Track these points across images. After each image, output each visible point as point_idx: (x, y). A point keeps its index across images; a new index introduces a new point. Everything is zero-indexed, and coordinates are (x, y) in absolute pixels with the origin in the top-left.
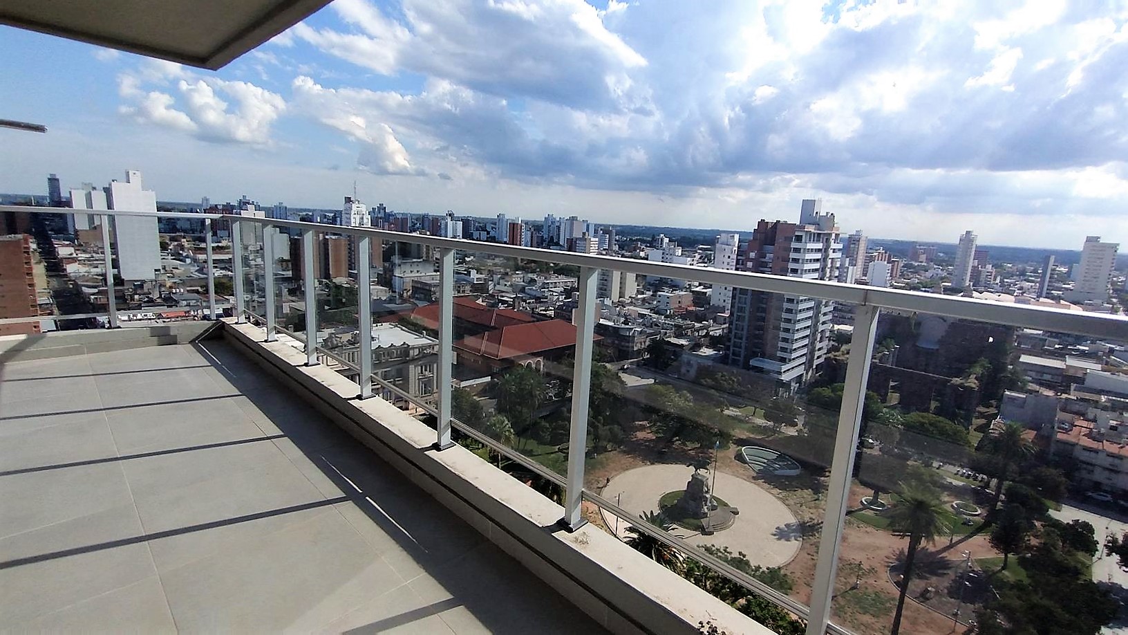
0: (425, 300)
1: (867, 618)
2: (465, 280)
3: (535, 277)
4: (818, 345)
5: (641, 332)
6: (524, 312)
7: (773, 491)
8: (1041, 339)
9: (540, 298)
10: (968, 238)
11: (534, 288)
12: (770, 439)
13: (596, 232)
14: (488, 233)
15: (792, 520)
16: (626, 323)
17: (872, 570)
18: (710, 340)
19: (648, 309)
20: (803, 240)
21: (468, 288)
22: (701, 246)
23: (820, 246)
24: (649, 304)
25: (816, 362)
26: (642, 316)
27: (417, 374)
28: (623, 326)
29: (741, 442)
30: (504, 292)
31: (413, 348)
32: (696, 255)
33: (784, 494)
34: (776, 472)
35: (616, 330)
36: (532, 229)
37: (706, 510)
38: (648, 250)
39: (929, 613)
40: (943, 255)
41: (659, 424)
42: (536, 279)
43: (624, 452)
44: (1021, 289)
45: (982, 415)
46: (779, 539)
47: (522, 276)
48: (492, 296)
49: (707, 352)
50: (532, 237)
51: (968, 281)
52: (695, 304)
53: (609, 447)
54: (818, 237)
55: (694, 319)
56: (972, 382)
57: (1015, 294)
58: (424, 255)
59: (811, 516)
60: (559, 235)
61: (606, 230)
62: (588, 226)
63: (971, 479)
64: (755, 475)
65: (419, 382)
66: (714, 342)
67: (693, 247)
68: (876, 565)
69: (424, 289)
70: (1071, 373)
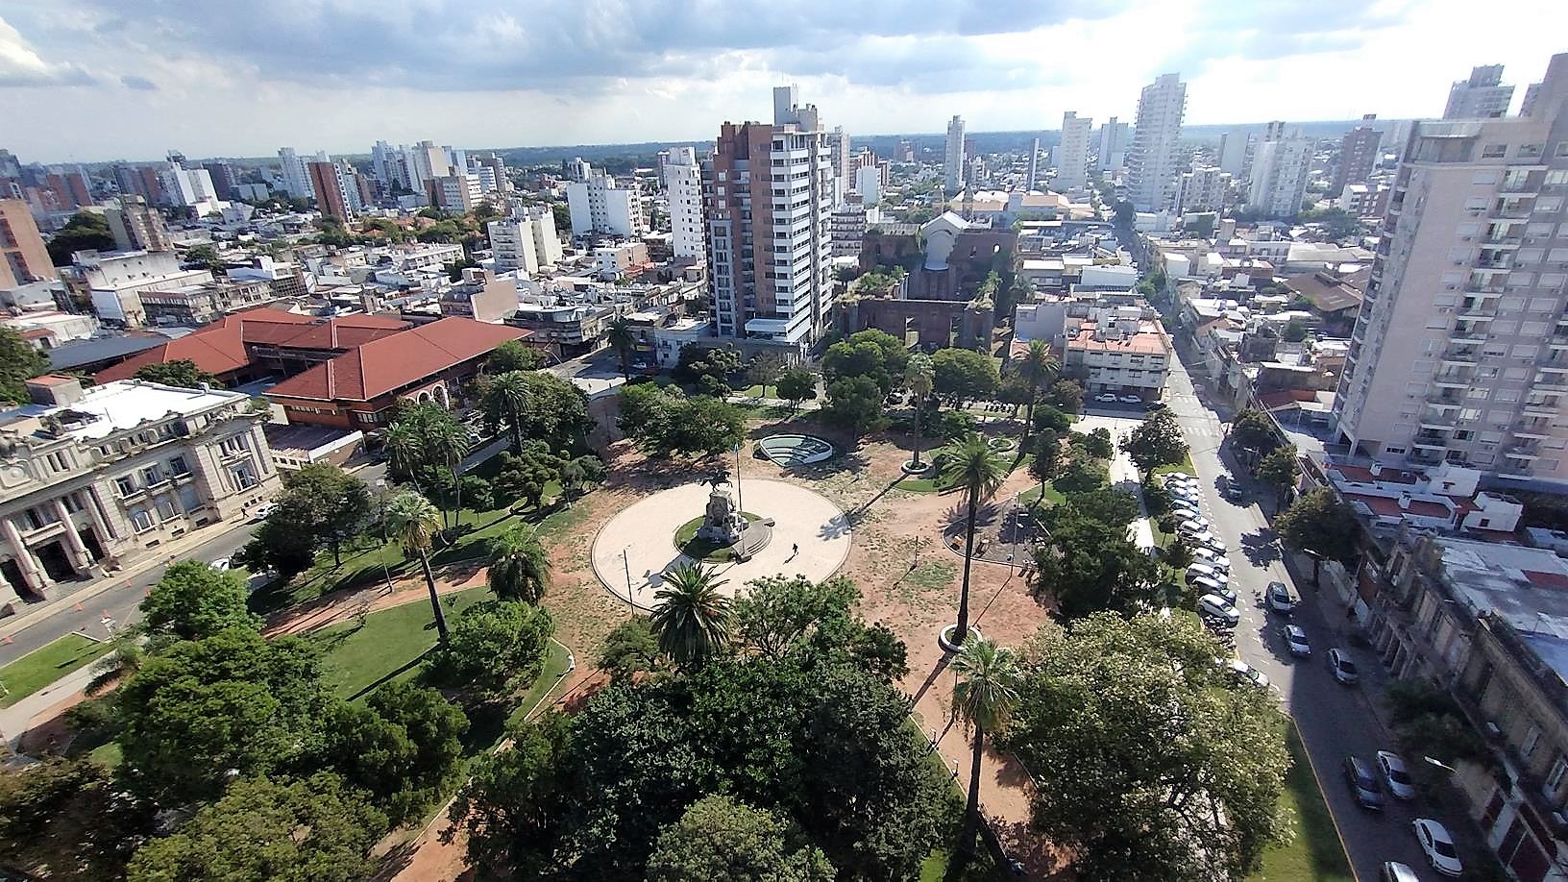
0: (180, 324)
1: (933, 594)
2: (255, 277)
3: (386, 252)
4: (822, 289)
5: (588, 314)
6: (386, 313)
7: (806, 485)
8: (1038, 240)
9: (406, 287)
10: (955, 124)
11: (390, 271)
12: (789, 420)
13: (470, 164)
14: (269, 186)
15: (836, 513)
16: (561, 302)
17: (928, 541)
18: (687, 305)
19: (587, 276)
20: (785, 148)
21: (264, 290)
22: (638, 171)
23: (804, 153)
24: (586, 268)
25: (823, 311)
26: (579, 288)
27: (216, 460)
28: (559, 308)
29: (757, 435)
30: (337, 286)
31: (193, 417)
32: (635, 184)
33: (820, 483)
34: (805, 461)
35: (548, 317)
36: (354, 171)
37: (736, 533)
38: (563, 185)
39: (987, 566)
40: (931, 150)
41: (647, 438)
42: (390, 255)
43: (609, 488)
44: (1010, 182)
45: (998, 338)
46: (827, 539)
47: (362, 253)
48: (317, 297)
49: (689, 323)
50: (358, 184)
51: (960, 180)
52: (653, 258)
53: (586, 487)
54: (800, 141)
55: (657, 282)
56: (988, 303)
57: (1006, 190)
58: (147, 242)
59: (855, 501)
60: (406, 175)
61: (487, 160)
62: (454, 155)
63: (1000, 412)
64: (782, 470)
65: (226, 472)
66: (693, 308)
67: (629, 174)
68: (930, 533)
69: (171, 306)
70: (1069, 272)
